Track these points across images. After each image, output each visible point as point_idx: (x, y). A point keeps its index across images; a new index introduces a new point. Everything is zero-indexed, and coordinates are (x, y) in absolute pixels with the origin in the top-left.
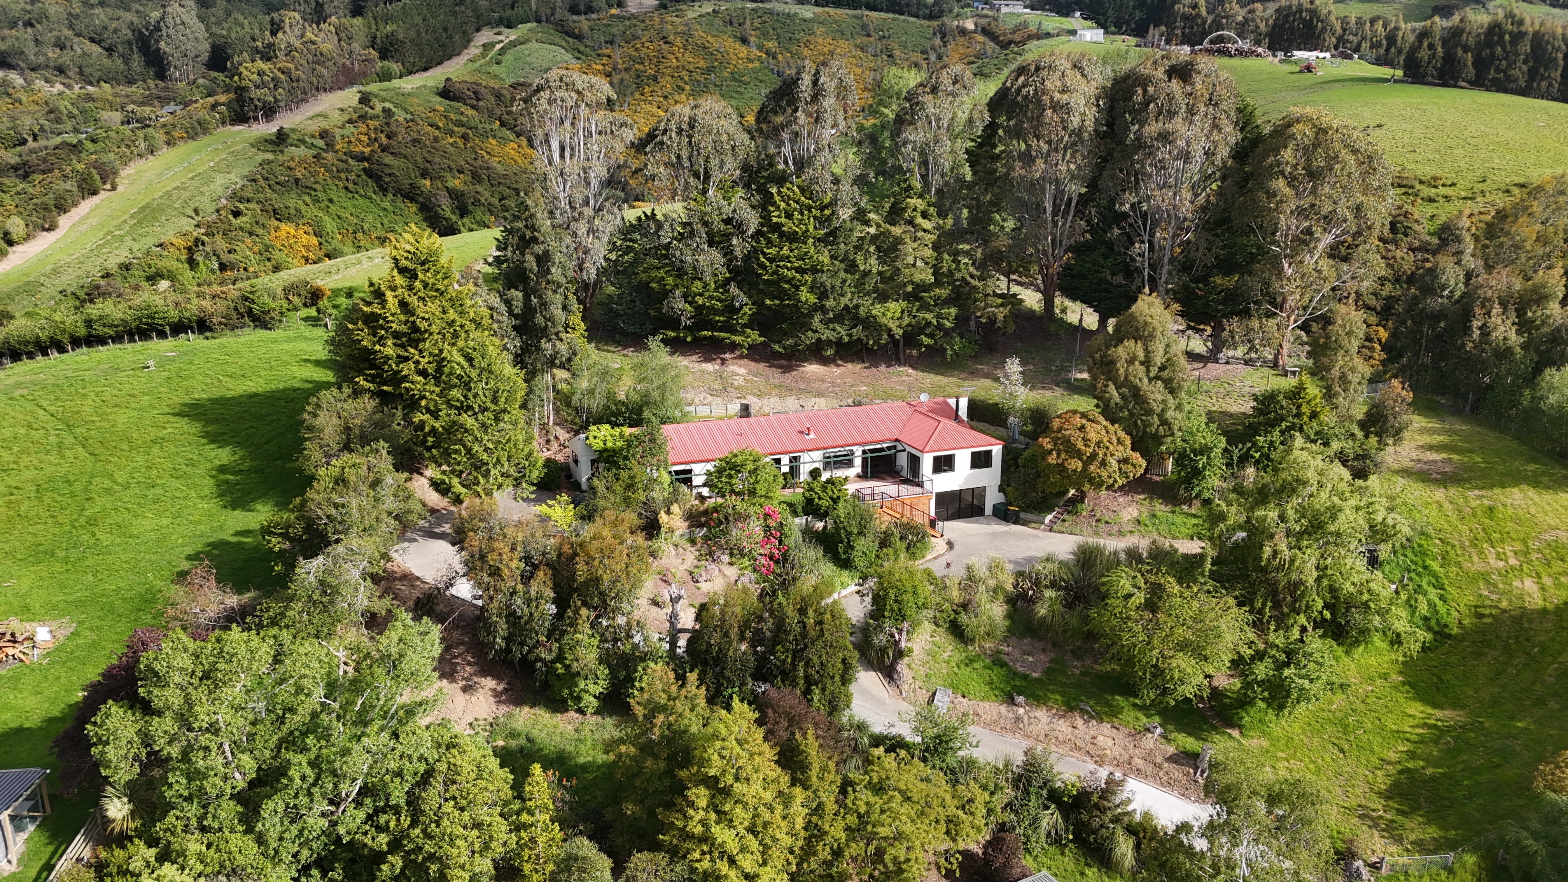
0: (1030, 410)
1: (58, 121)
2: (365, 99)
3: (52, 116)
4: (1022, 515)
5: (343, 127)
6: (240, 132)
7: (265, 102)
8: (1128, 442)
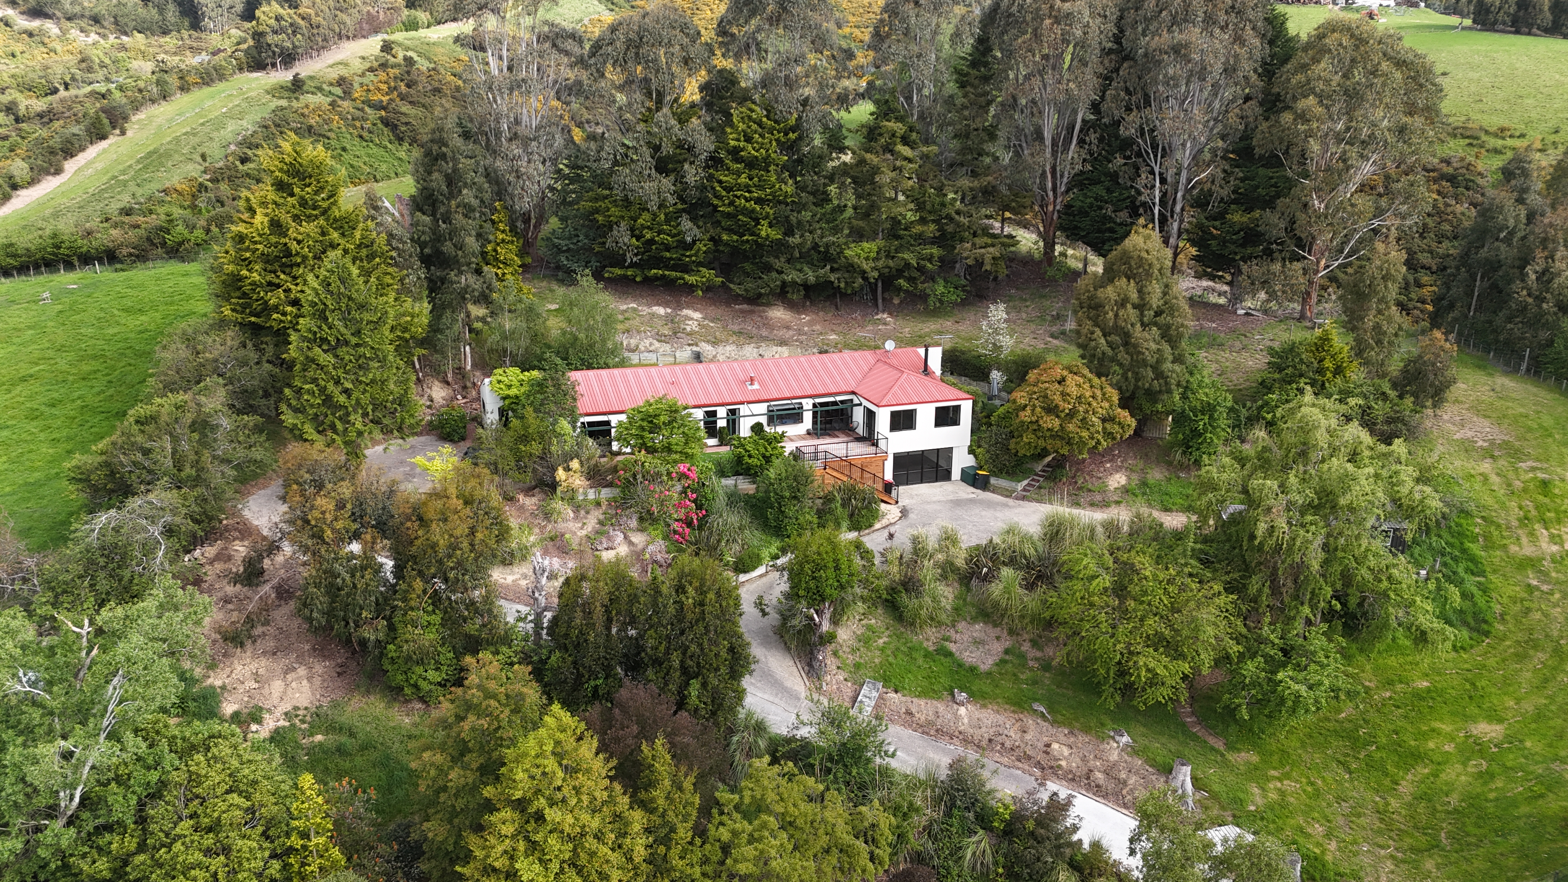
0: (1015, 362)
1: (90, 70)
2: (387, 47)
3: (84, 65)
4: (993, 481)
5: (363, 75)
6: (257, 79)
7: (282, 48)
8: (1115, 399)
